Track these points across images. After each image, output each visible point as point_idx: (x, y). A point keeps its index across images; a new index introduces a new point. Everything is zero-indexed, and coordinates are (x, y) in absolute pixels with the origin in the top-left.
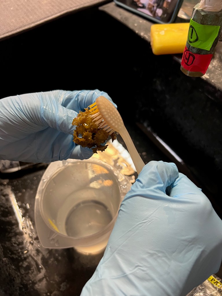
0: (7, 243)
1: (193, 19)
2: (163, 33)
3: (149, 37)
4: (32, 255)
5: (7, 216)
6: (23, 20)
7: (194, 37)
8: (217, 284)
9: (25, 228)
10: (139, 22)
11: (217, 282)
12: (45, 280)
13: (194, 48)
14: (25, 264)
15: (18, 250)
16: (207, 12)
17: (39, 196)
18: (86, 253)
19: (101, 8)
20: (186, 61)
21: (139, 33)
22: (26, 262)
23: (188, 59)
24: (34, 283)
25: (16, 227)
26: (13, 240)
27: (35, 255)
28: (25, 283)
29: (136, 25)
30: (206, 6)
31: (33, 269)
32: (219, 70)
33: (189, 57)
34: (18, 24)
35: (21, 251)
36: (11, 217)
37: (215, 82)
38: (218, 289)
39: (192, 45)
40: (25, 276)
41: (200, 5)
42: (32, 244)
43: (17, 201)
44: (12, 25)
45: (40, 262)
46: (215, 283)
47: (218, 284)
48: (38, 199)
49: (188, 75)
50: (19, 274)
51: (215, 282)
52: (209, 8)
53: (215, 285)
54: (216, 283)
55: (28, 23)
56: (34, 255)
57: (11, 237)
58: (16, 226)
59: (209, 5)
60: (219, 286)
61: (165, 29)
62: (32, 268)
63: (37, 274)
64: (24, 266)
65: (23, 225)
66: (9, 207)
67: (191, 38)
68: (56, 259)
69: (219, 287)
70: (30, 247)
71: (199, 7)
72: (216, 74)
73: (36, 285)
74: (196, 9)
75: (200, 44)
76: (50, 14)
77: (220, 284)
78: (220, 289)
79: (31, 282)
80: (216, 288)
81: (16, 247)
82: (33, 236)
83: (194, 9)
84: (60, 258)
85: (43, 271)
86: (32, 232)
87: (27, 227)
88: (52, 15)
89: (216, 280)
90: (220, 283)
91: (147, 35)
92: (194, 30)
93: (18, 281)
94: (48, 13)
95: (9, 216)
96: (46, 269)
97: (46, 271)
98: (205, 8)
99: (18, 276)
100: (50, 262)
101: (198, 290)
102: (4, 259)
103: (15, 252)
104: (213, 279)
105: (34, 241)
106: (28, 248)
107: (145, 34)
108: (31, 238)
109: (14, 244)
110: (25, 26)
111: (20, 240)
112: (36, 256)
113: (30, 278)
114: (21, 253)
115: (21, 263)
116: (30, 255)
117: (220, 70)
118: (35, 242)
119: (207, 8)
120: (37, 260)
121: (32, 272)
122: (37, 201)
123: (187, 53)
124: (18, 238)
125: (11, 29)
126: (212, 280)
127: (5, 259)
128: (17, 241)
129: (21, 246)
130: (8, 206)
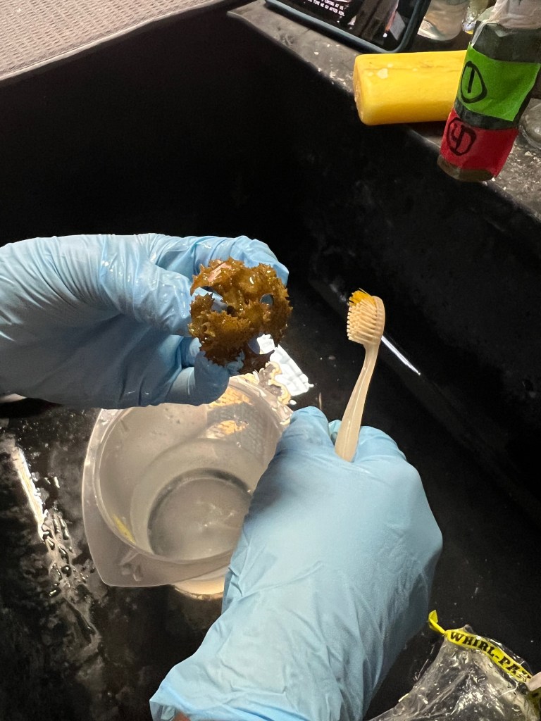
0: (10, 571)
1: (473, 47)
2: (383, 74)
3: (349, 82)
4: (68, 599)
5: (7, 508)
6: (47, 39)
7: (476, 90)
8: (514, 672)
9: (50, 535)
10: (324, 47)
11: (514, 665)
12: (99, 660)
13: (474, 114)
14: (54, 622)
15: (36, 589)
16: (510, 30)
17: (91, 462)
18: (198, 595)
19: (231, 13)
20: (454, 144)
21: (326, 72)
22: (55, 617)
23: (459, 141)
24: (75, 668)
25: (29, 533)
26: (24, 563)
27: (76, 599)
28: (55, 670)
29: (317, 53)
30: (510, 15)
31: (72, 635)
32: (518, 163)
33: (461, 135)
34: (37, 48)
35: (43, 592)
36: (16, 509)
37: (509, 191)
38: (519, 684)
39: (469, 107)
40: (55, 652)
41: (493, 13)
42: (68, 574)
43: (31, 471)
44: (22, 50)
45: (87, 617)
46: (509, 669)
47: (519, 672)
48: (89, 469)
49: (456, 177)
50: (39, 646)
51: (509, 666)
52: (516, 20)
53: (509, 673)
54: (512, 670)
55: (60, 47)
56: (72, 600)
57: (18, 558)
58: (29, 530)
59: (517, 14)
60: (520, 677)
61: (390, 65)
62: (69, 632)
63: (82, 646)
64: (51, 626)
65: (45, 528)
66: (10, 485)
67: (469, 91)
68: (127, 610)
69: (521, 680)
70: (64, 582)
71: (492, 17)
72: (511, 172)
73: (81, 673)
74: (485, 22)
75: (490, 106)
76: (111, 27)
77: (523, 672)
78: (524, 684)
79: (66, 664)
80: (512, 682)
81: (30, 581)
82: (69, 553)
83: (478, 23)
84: (135, 607)
85: (96, 639)
86: (67, 545)
87: (56, 533)
88: (117, 29)
89: (513, 662)
90: (522, 669)
91: (343, 77)
92: (476, 72)
93: (37, 663)
94: (105, 22)
95: (13, 506)
96: (102, 632)
97: (104, 639)
98: (506, 21)
99: (38, 651)
100: (112, 617)
101: (469, 685)
102: (5, 611)
103: (29, 593)
104: (505, 659)
105: (71, 566)
106: (58, 584)
107: (338, 75)
108: (65, 559)
109: (25, 575)
110: (53, 54)
111: (39, 564)
112: (79, 602)
113: (65, 656)
114: (41, 596)
115: (43, 621)
116: (64, 600)
117: (521, 164)
118: (74, 568)
119: (512, 20)
120: (81, 612)
121: (70, 642)
122: (86, 474)
123: (456, 125)
124: (35, 560)
125: (18, 61)
126: (501, 662)
127: (7, 610)
128: (33, 567)
129: (41, 579)
130: (9, 483)
